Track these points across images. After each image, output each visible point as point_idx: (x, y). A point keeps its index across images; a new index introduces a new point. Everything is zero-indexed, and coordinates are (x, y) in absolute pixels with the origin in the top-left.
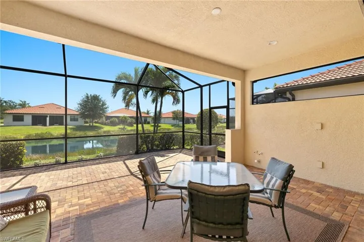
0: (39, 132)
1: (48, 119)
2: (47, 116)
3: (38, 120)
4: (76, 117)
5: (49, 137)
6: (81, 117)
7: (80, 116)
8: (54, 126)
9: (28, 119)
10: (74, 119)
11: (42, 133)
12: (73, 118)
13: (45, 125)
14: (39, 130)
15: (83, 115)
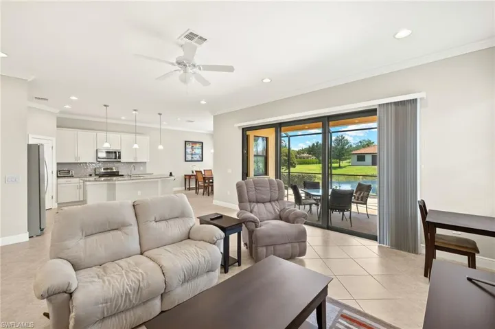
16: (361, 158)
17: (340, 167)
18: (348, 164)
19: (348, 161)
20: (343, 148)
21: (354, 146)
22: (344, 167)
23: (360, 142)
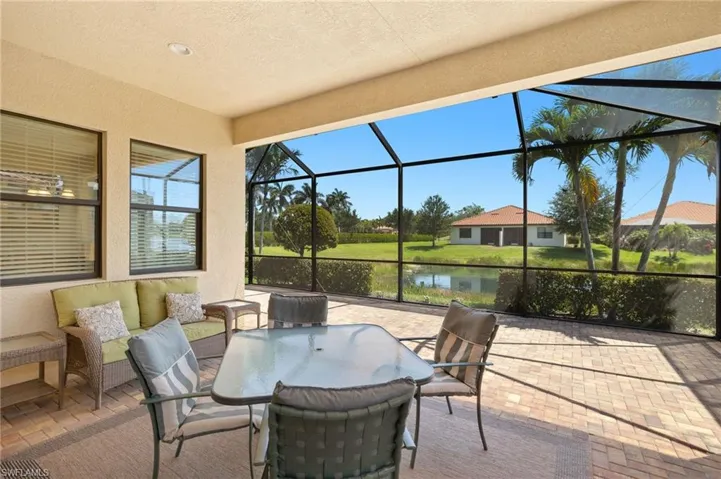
0: (486, 255)
1: (501, 233)
2: (500, 229)
3: (489, 235)
4: (548, 230)
5: (498, 264)
6: (558, 230)
7: (555, 227)
8: (510, 247)
9: (476, 234)
10: (545, 233)
11: (490, 258)
12: (542, 231)
13: (497, 244)
14: (489, 252)
15: (562, 225)
16: (465, 232)
17: (434, 247)
18: (446, 242)
19: (448, 237)
20: (438, 217)
21: (456, 215)
22: (441, 247)
23: (465, 209)
